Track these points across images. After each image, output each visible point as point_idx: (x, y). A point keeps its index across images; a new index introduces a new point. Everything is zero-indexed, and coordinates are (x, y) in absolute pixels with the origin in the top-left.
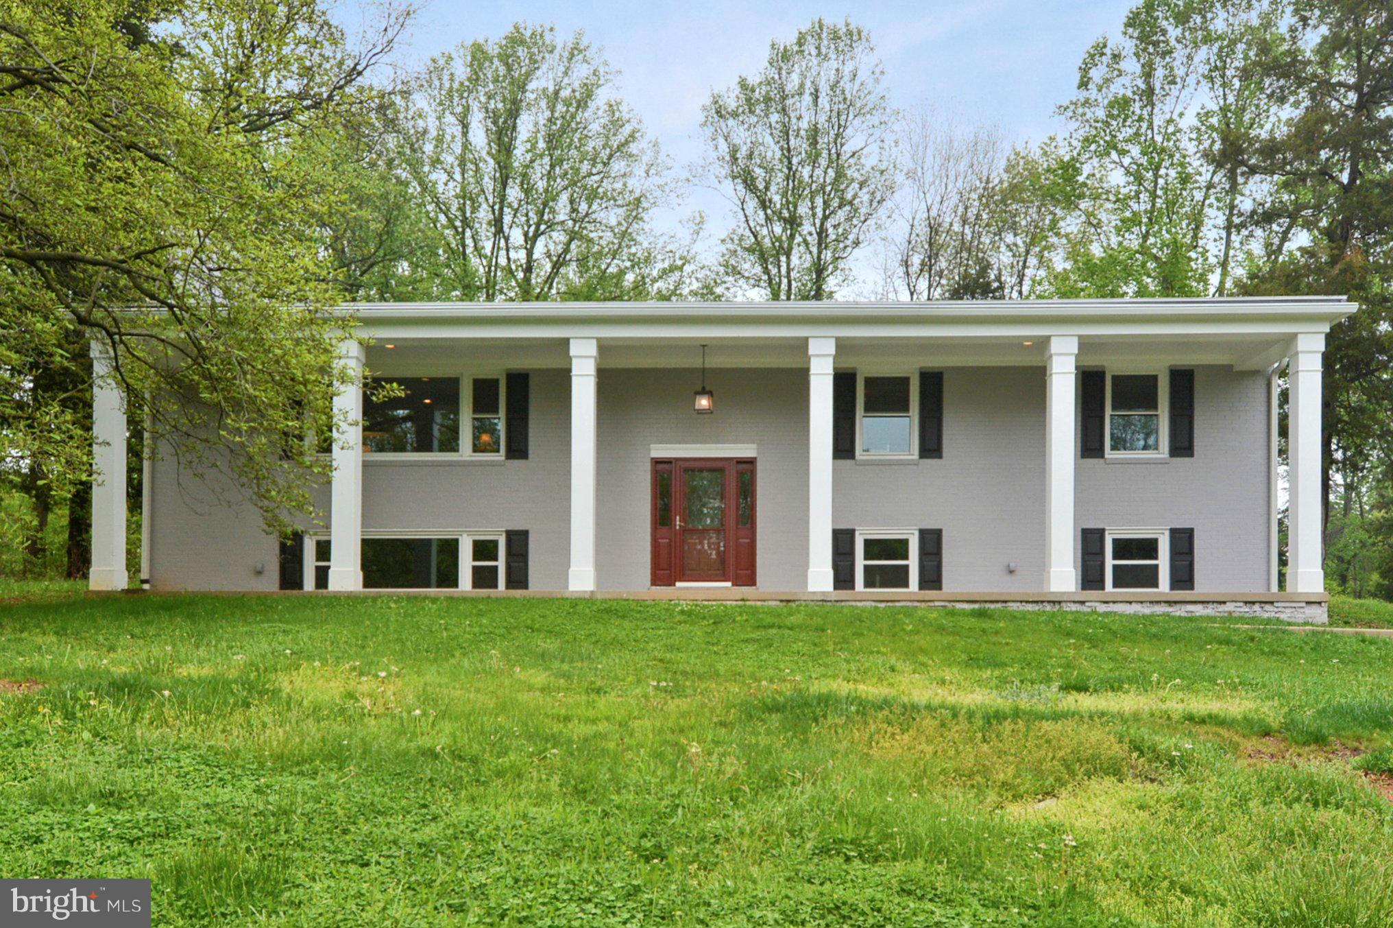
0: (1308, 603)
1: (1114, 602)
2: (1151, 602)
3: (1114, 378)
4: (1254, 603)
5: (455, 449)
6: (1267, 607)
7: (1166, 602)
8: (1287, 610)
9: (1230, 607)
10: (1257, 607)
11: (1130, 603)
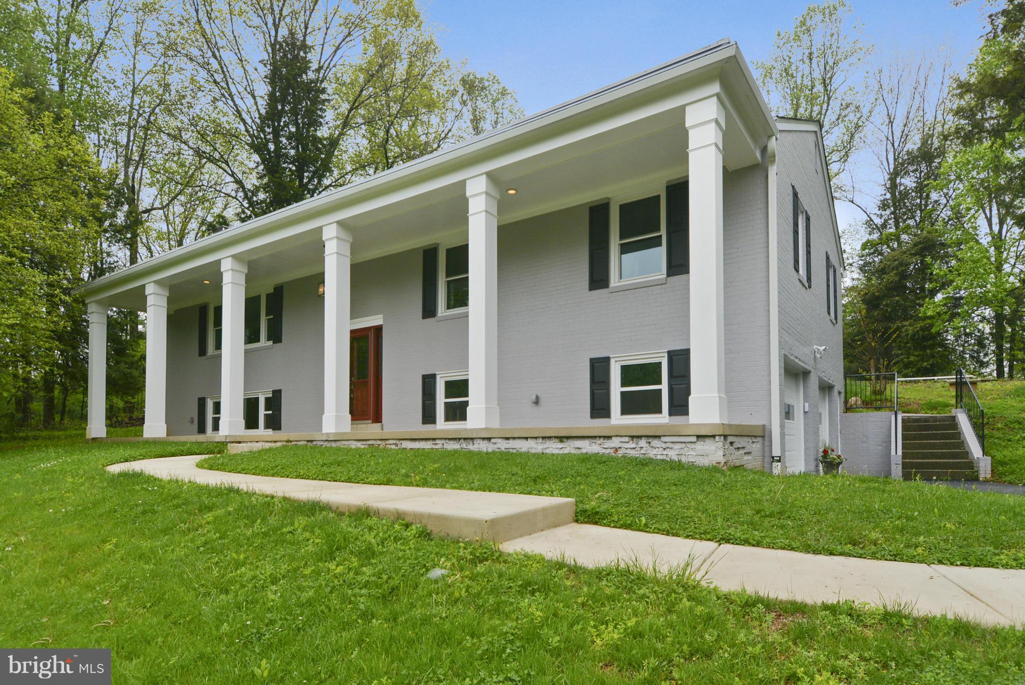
0: (698, 437)
1: (514, 438)
2: (543, 438)
3: (623, 208)
4: (640, 437)
5: (258, 341)
6: (655, 442)
7: (557, 437)
8: (677, 446)
9: (615, 442)
10: (643, 443)
11: (526, 438)
